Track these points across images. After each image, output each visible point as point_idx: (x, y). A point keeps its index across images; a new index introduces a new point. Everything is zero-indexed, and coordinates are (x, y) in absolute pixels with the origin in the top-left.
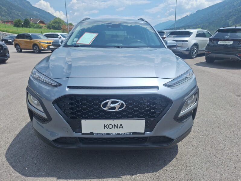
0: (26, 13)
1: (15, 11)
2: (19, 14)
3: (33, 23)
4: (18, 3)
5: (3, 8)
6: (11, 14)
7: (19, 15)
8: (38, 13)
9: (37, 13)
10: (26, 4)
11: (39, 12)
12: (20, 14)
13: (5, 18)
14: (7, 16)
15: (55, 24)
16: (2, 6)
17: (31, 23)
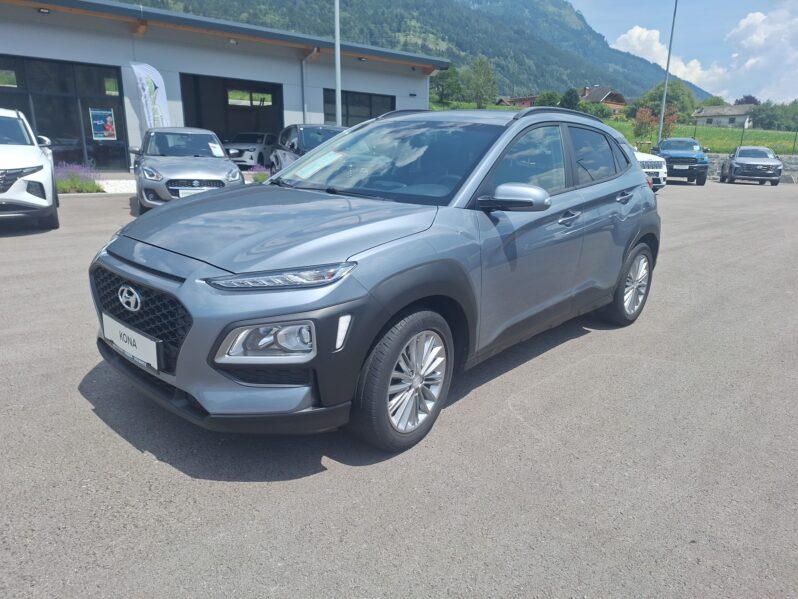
0: (583, 71)
1: (554, 67)
2: (565, 74)
3: (588, 101)
4: (571, 43)
5: (527, 61)
6: (543, 76)
7: (565, 77)
8: (621, 70)
9: (618, 67)
10: (593, 43)
11: (624, 67)
12: (568, 76)
13: (525, 89)
14: (530, 85)
15: (656, 103)
16: (528, 57)
17: (582, 101)
